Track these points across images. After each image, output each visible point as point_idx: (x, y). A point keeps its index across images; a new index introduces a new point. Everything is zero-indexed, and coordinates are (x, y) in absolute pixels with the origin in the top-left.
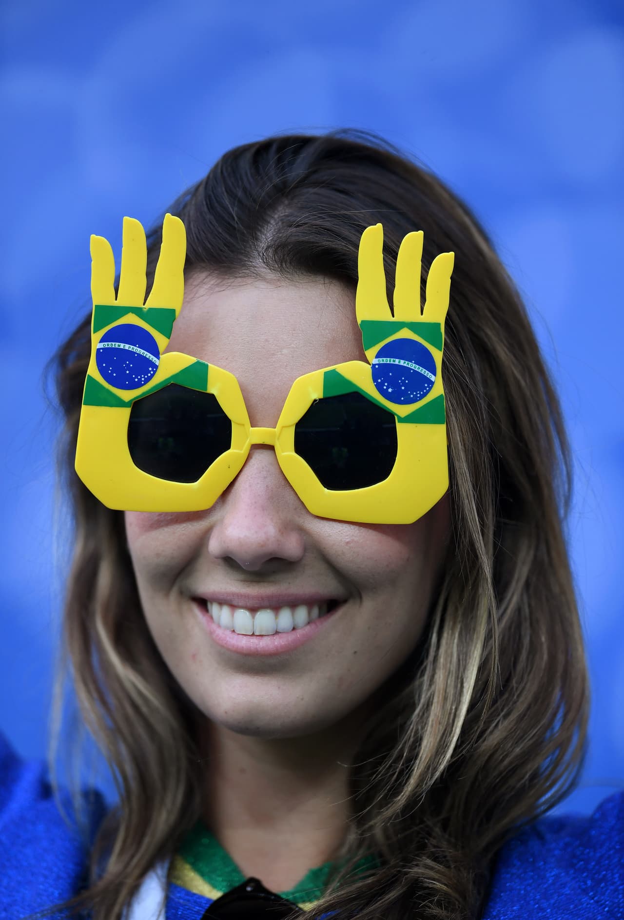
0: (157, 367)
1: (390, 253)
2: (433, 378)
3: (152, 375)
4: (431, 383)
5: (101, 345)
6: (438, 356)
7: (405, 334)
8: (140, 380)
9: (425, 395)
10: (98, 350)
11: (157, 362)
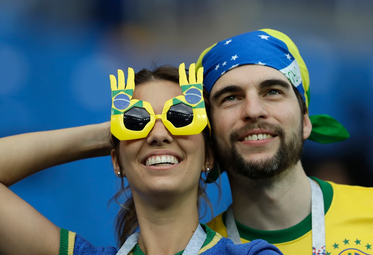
0: (129, 103)
1: (187, 70)
2: (201, 97)
3: (128, 105)
4: (201, 98)
5: (115, 100)
6: (202, 92)
7: (193, 87)
8: (125, 107)
9: (199, 101)
10: (114, 101)
11: (129, 102)
